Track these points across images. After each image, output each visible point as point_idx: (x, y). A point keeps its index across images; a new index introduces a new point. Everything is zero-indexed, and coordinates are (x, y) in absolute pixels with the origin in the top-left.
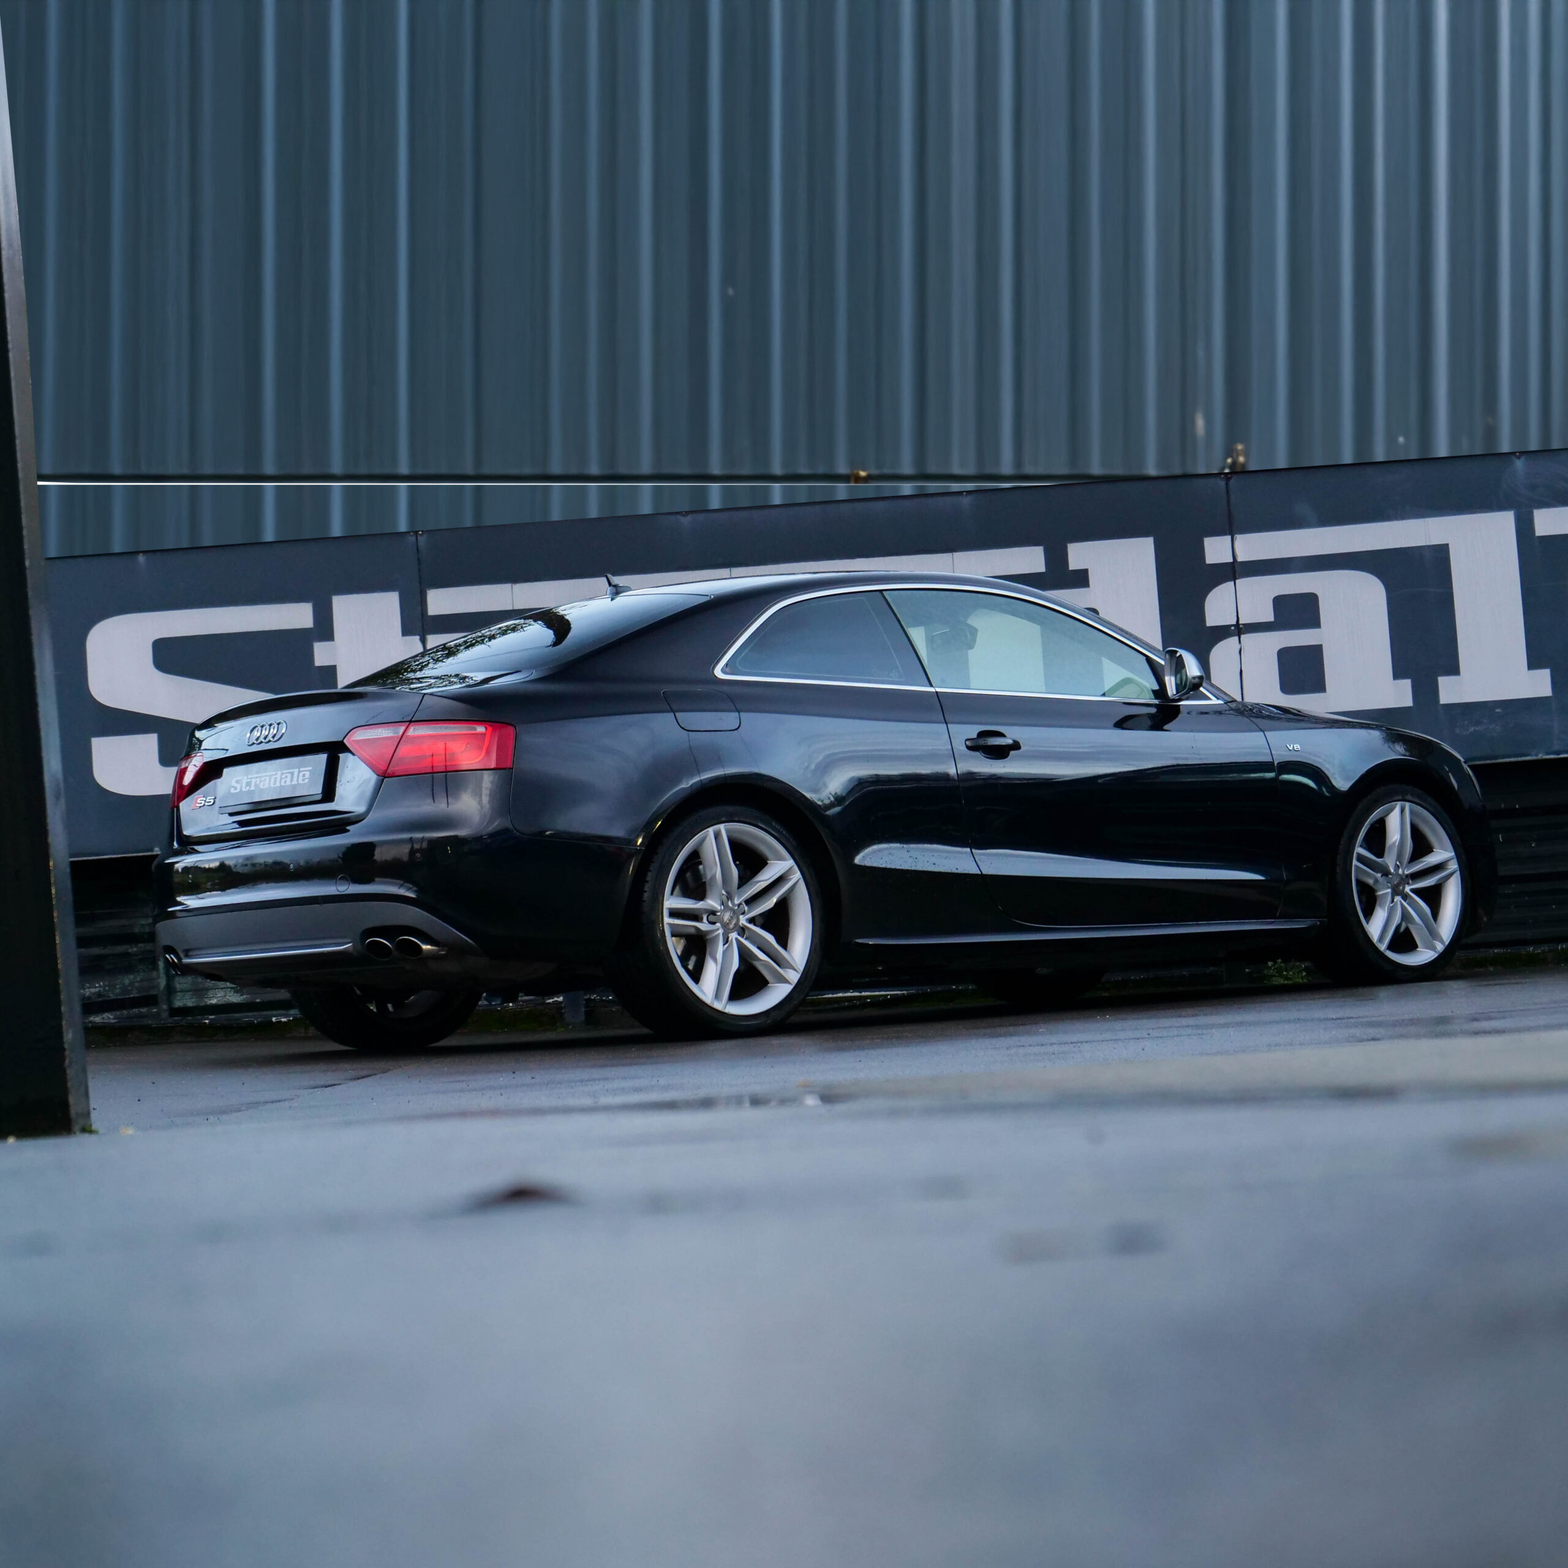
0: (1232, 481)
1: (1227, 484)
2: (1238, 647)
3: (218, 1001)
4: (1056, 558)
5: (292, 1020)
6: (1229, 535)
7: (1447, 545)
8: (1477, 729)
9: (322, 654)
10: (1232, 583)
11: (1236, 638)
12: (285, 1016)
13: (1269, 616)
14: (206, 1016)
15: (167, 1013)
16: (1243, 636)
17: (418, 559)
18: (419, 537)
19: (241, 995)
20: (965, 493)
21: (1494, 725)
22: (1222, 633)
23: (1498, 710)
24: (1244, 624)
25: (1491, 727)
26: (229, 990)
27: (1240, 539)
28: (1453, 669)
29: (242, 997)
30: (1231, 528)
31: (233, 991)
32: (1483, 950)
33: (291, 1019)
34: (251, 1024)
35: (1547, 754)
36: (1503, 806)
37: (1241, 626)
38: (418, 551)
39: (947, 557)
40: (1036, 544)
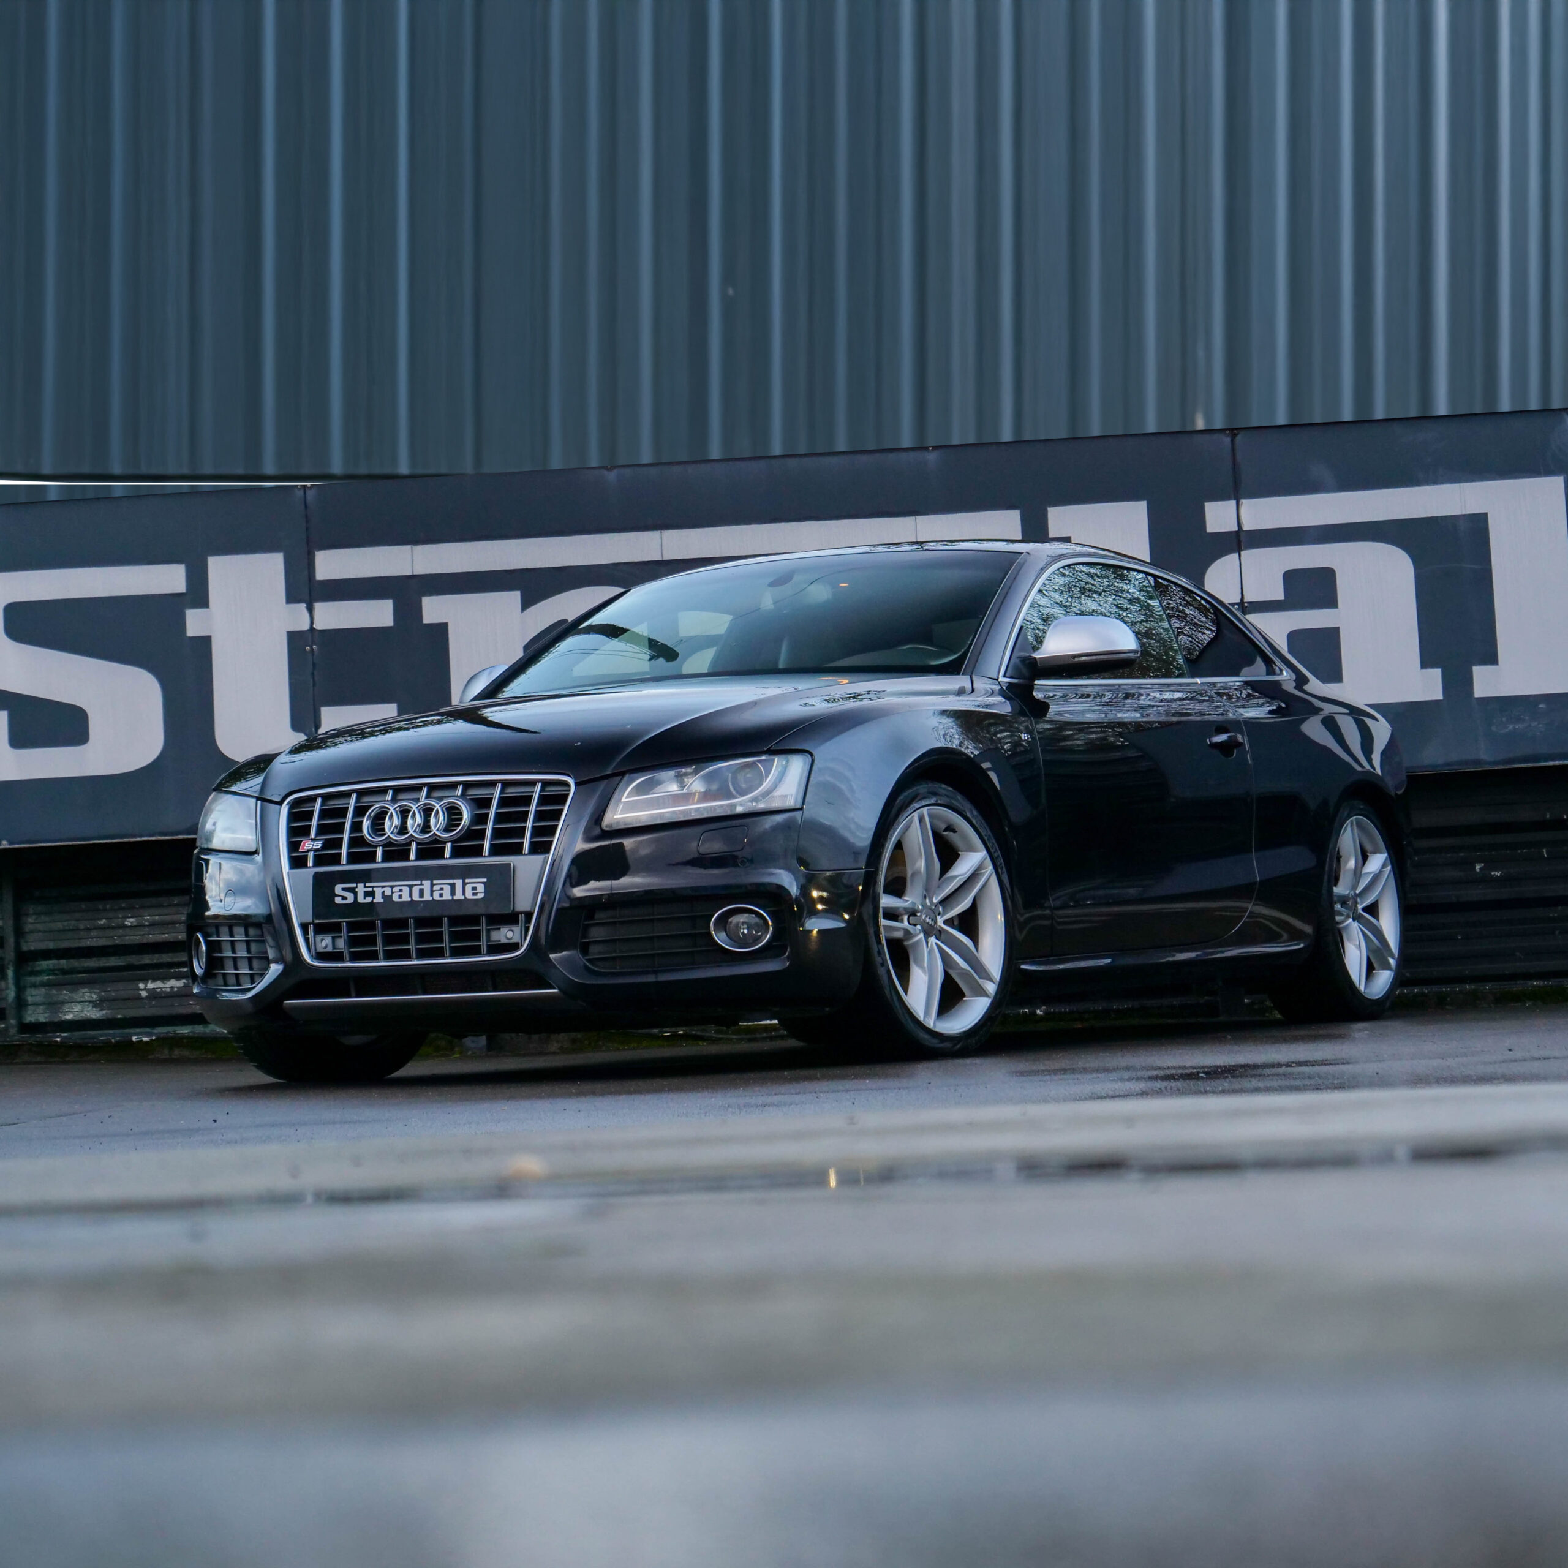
0: (1239, 439)
1: (1232, 441)
3: (75, 1016)
4: (1035, 524)
5: (156, 1040)
6: (1234, 499)
7: (1486, 515)
8: (1517, 727)
9: (195, 623)
10: (1236, 555)
12: (148, 1034)
13: (1277, 593)
14: (58, 1034)
15: (15, 1029)
17: (306, 516)
18: (307, 491)
19: (102, 1010)
20: (931, 448)
21: (1536, 723)
23: (1540, 706)
24: (1249, 603)
25: (1534, 724)
26: (87, 1003)
27: (1245, 503)
28: (1491, 658)
29: (101, 1012)
30: (1236, 492)
31: (91, 1005)
32: (1522, 982)
33: (154, 1038)
34: (108, 1043)
36: (1548, 816)
37: (1246, 605)
38: (306, 506)
39: (908, 521)
40: (1012, 507)
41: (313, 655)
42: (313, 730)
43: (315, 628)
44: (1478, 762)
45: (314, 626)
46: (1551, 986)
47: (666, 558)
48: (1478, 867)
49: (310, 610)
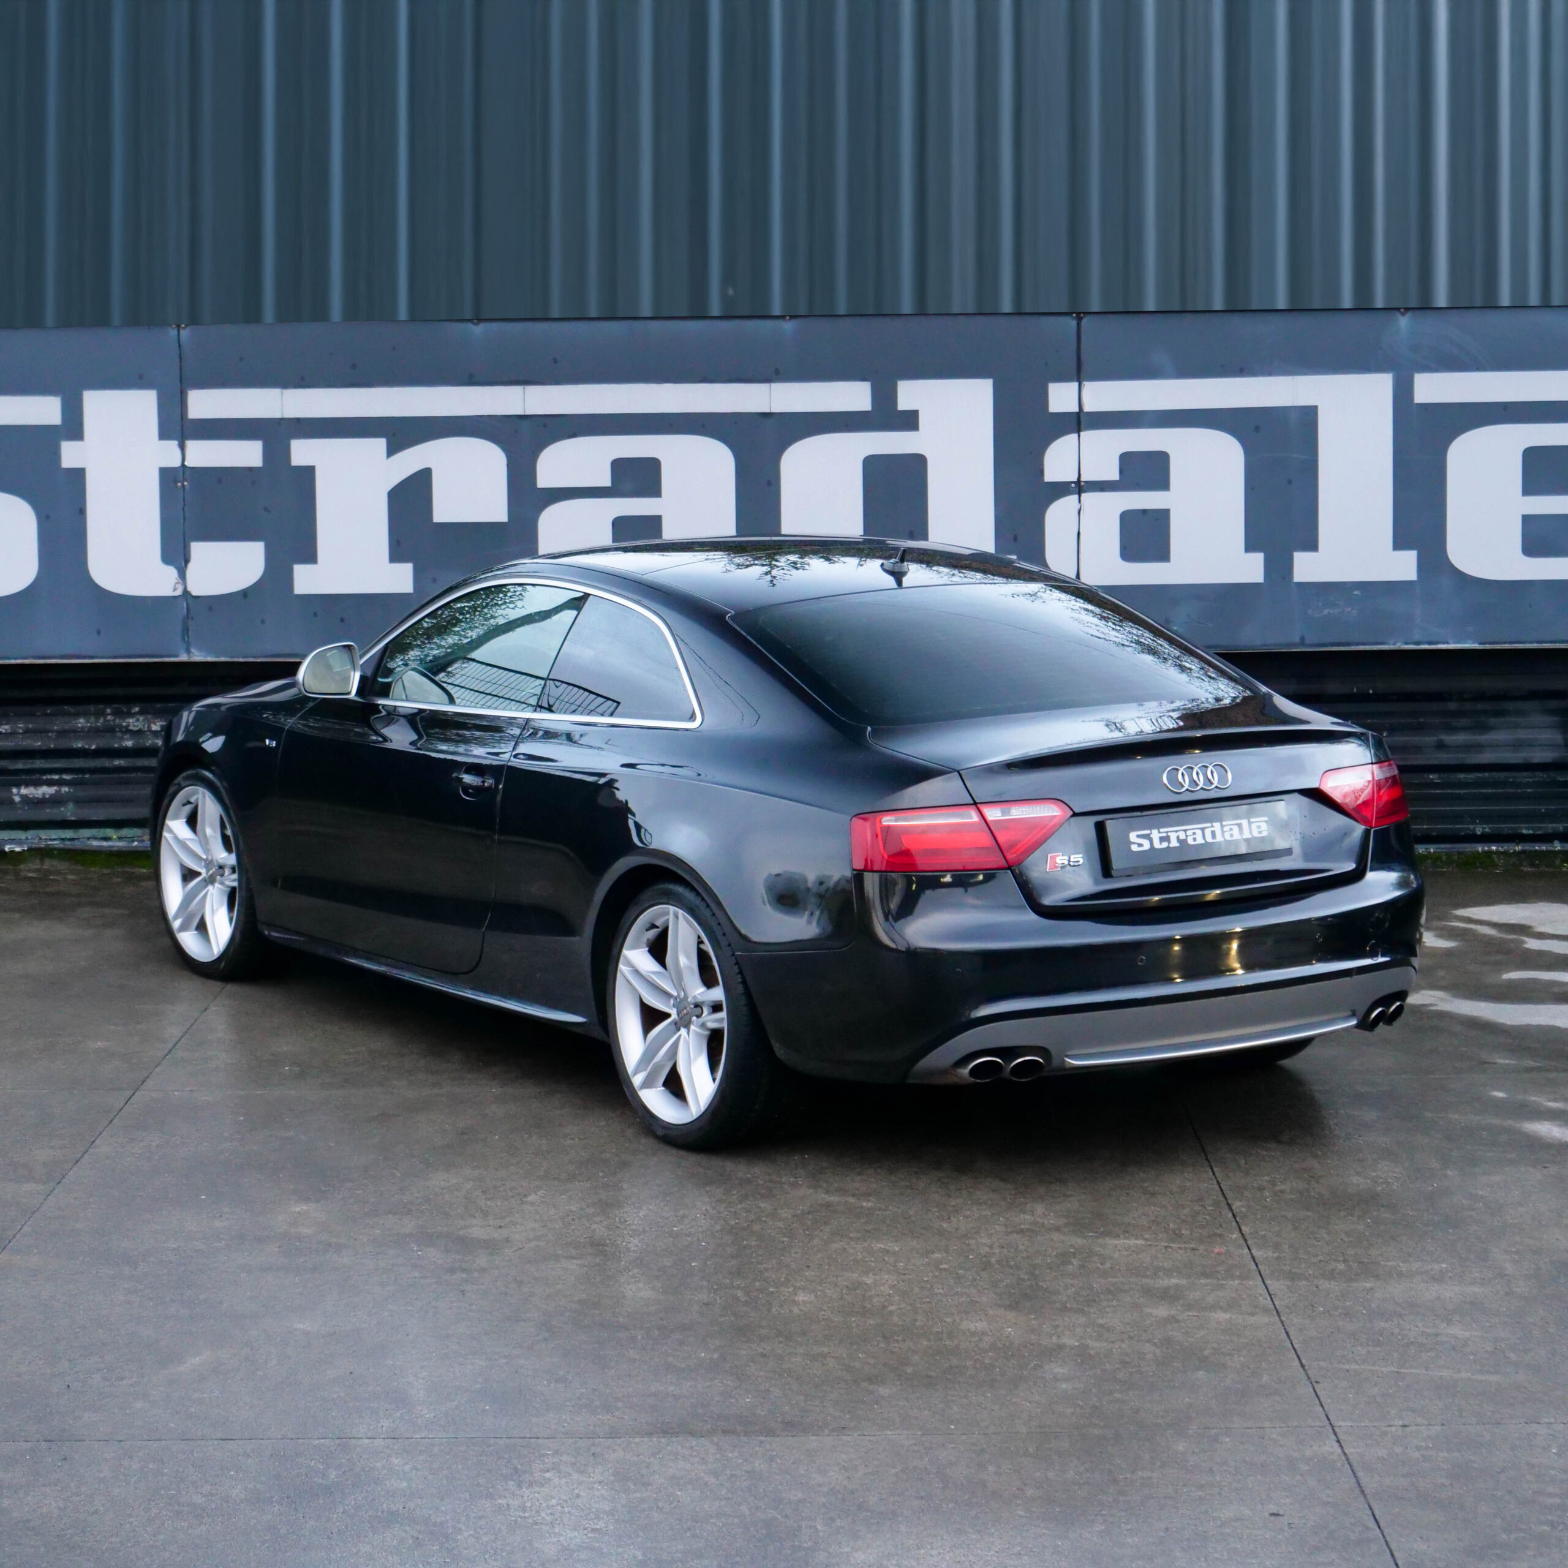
0: (1084, 321)
1: (1079, 325)
2: (1077, 507)
4: (884, 397)
5: (28, 850)
6: (1077, 381)
7: (1316, 407)
8: (1332, 612)
9: (71, 455)
10: (1076, 435)
11: (1076, 496)
12: (19, 842)
13: (1112, 473)
16: (1083, 495)
17: (182, 356)
18: (182, 332)
20: (788, 318)
21: (1350, 609)
22: (1060, 490)
23: (1356, 593)
24: (1086, 482)
25: (1347, 611)
27: (1089, 387)
28: (1311, 544)
30: (1079, 373)
33: (26, 849)
35: (1407, 643)
36: (1355, 690)
37: (1082, 484)
38: (180, 346)
39: (763, 387)
40: (863, 379)
41: (184, 490)
42: (183, 564)
43: (186, 466)
44: (1293, 643)
45: (186, 463)
47: (527, 413)
49: (182, 447)
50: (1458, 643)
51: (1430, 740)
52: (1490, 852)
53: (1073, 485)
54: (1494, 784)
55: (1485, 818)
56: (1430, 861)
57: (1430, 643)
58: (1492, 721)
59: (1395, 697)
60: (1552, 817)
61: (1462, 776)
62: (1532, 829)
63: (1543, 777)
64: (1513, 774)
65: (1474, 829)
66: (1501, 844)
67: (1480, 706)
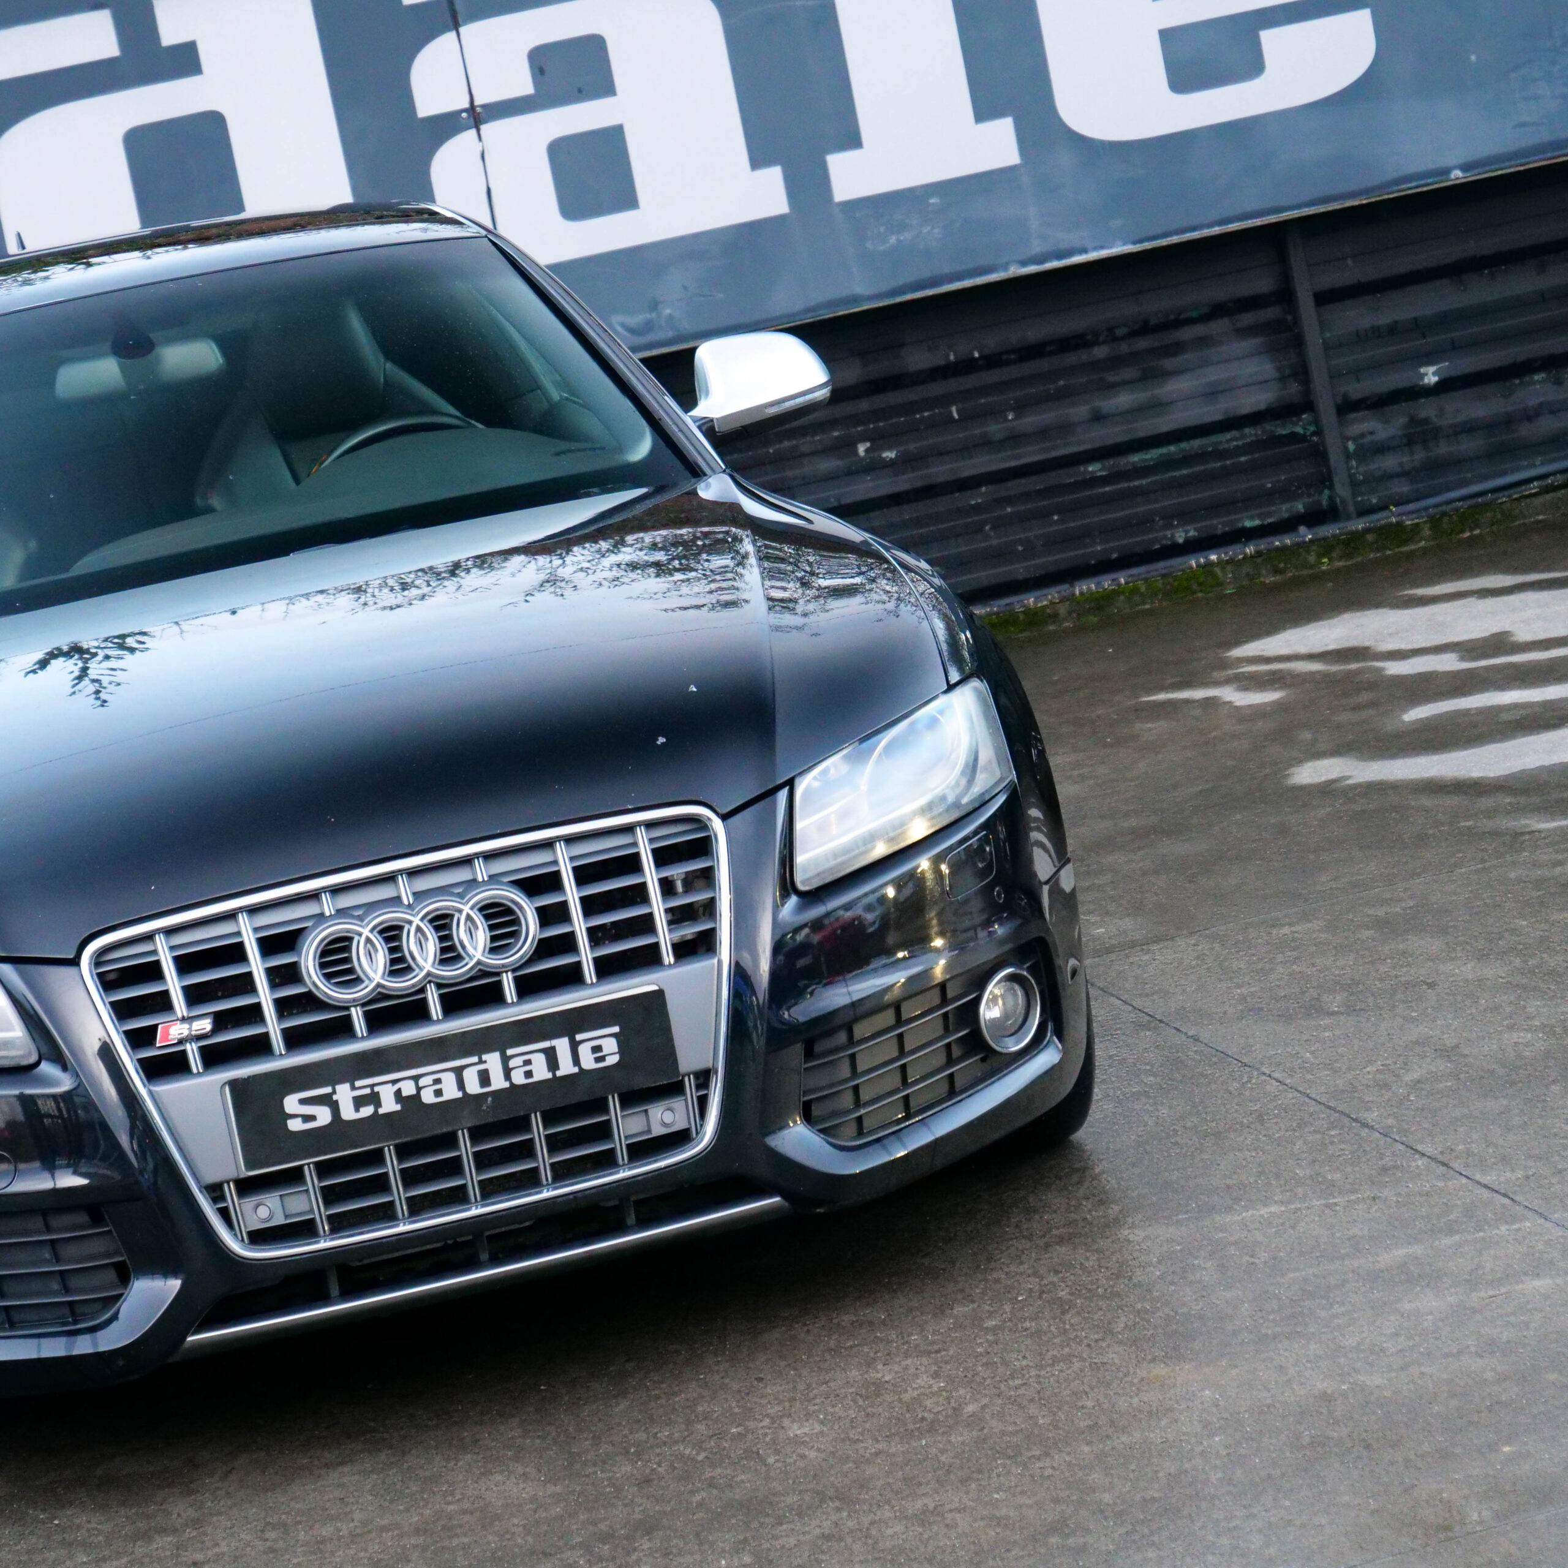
2: (478, 147)
4: (137, 29)
8: (902, 238)
10: (452, 35)
11: (473, 132)
13: (523, 85)
16: (484, 128)
21: (929, 228)
22: (446, 126)
23: (932, 201)
24: (483, 106)
25: (925, 231)
28: (852, 140)
35: (1024, 263)
36: (952, 357)
37: (479, 110)
40: (97, 6)
44: (855, 299)
46: (997, 614)
48: (862, 449)
50: (1102, 248)
51: (1079, 411)
52: (1210, 564)
53: (464, 115)
54: (1187, 460)
55: (1185, 515)
56: (1122, 598)
57: (1060, 256)
58: (1168, 363)
59: (1012, 357)
60: (1284, 493)
61: (1135, 458)
62: (1260, 516)
63: (1256, 435)
64: (1213, 439)
65: (1173, 536)
66: (1222, 550)
67: (1143, 344)
